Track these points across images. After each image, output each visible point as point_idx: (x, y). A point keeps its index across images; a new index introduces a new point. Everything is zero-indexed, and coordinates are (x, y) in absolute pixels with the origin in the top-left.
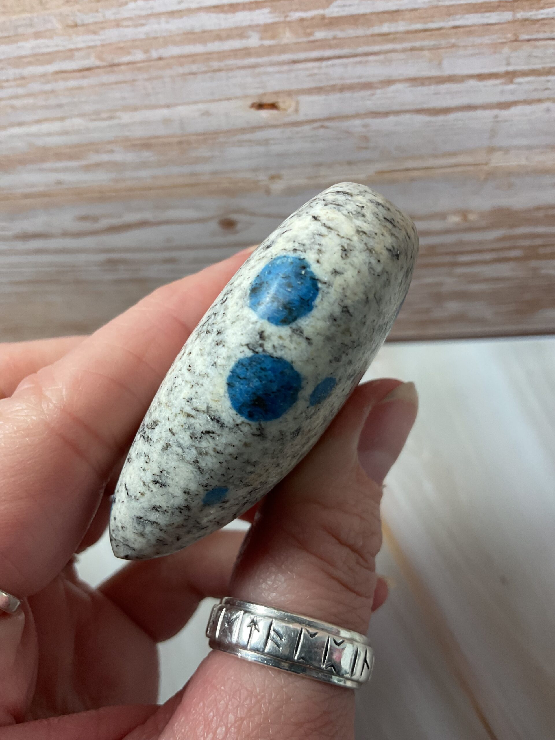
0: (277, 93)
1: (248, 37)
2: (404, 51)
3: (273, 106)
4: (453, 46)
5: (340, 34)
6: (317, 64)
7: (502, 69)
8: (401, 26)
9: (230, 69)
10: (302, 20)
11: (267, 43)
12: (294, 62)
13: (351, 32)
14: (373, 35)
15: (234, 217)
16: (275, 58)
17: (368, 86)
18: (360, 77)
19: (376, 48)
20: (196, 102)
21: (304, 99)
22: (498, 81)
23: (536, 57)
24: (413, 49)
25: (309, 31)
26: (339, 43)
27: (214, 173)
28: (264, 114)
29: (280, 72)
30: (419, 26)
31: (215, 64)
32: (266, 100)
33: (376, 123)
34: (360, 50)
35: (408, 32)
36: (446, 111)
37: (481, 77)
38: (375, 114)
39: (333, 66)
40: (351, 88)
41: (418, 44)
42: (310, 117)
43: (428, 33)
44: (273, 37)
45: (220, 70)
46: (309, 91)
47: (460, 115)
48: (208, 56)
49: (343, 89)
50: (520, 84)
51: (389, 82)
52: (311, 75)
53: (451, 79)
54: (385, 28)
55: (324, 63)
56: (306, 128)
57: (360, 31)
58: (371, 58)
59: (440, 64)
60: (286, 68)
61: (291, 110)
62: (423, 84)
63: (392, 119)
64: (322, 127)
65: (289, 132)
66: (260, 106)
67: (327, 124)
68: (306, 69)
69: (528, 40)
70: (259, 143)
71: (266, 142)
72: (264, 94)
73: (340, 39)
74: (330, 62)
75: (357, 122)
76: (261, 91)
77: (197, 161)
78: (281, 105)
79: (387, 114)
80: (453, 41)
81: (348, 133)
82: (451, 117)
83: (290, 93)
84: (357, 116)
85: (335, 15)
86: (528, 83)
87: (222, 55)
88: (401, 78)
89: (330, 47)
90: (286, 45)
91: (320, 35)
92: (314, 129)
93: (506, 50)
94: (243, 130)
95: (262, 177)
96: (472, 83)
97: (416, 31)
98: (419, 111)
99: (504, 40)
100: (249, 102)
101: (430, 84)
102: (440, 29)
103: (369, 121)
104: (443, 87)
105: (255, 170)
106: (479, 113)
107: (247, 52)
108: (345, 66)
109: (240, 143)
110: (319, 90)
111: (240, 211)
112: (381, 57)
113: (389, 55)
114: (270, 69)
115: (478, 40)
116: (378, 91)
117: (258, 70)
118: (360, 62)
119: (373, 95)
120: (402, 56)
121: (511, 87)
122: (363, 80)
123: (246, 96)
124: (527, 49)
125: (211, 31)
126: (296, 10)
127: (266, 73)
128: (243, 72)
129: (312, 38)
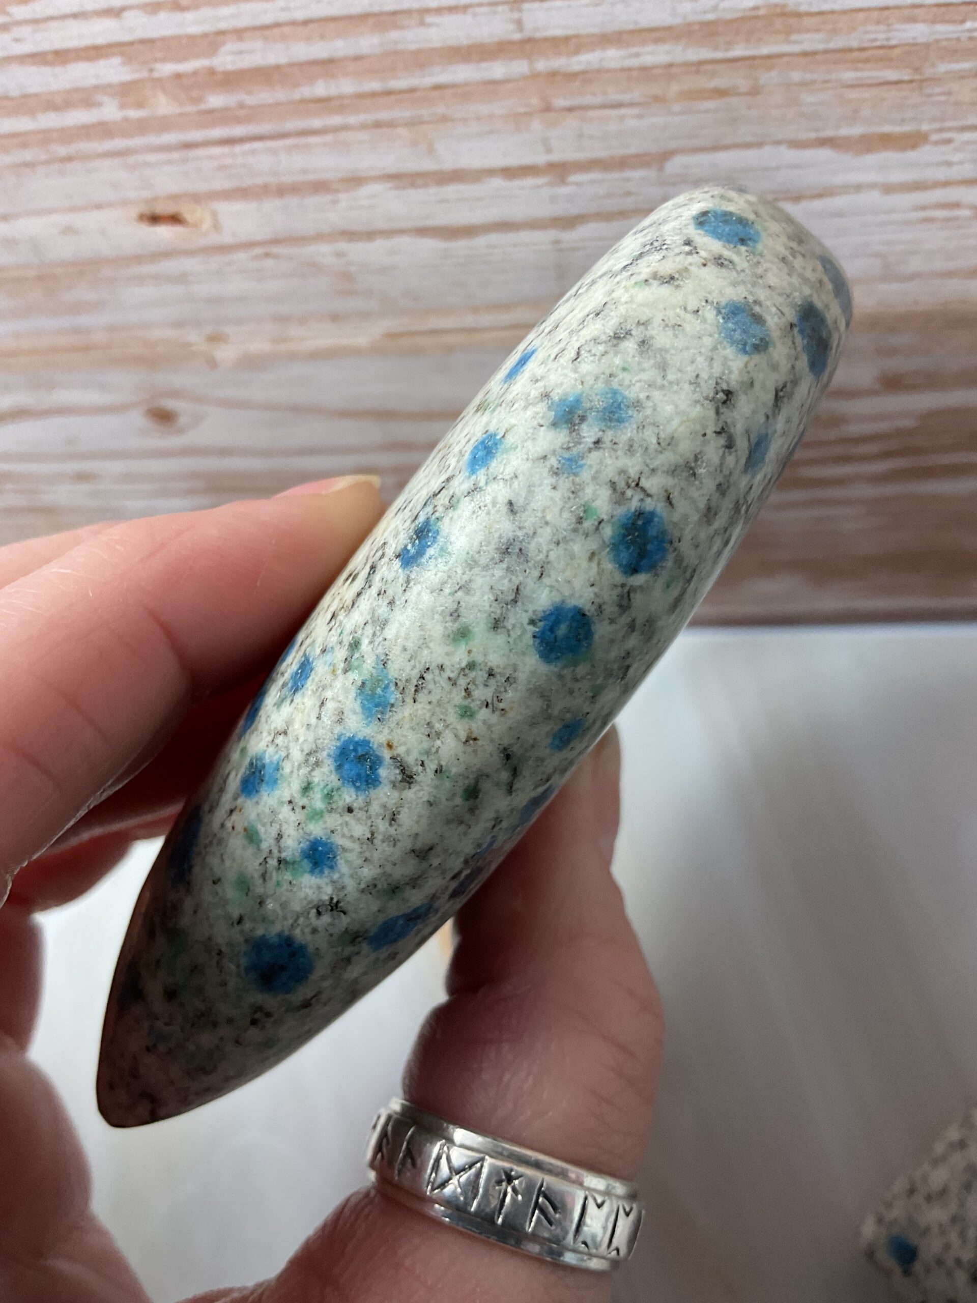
0: (175, 198)
1: (99, 105)
2: (363, 127)
3: (175, 219)
4: (444, 119)
5: (249, 100)
6: (226, 149)
7: (541, 159)
8: (346, 86)
9: (85, 157)
10: (178, 76)
11: (134, 114)
12: (188, 146)
13: (263, 96)
14: (303, 101)
15: (170, 404)
16: (152, 139)
17: (320, 187)
18: (304, 171)
19: (316, 123)
20: (47, 212)
21: (224, 208)
22: (540, 181)
23: (591, 137)
24: (378, 125)
25: (195, 93)
26: (252, 114)
27: (112, 328)
28: (164, 232)
29: (169, 162)
30: (375, 85)
31: (62, 150)
32: (162, 208)
33: (357, 250)
34: (291, 125)
35: (361, 96)
36: (468, 231)
37: (509, 173)
38: (350, 235)
39: (253, 152)
40: (295, 189)
41: (384, 115)
42: (243, 238)
43: (393, 97)
44: (140, 105)
45: (69, 159)
46: (228, 195)
47: (494, 238)
48: (45, 137)
49: (282, 191)
50: (579, 184)
51: (355, 181)
52: (222, 168)
53: (457, 176)
54: (320, 89)
55: (238, 149)
56: (241, 256)
57: (280, 95)
58: (312, 140)
59: (431, 150)
60: (176, 155)
61: (206, 225)
62: (413, 185)
63: (380, 244)
64: (267, 255)
65: (215, 262)
66: (154, 219)
67: (275, 250)
68: (210, 157)
69: (570, 109)
70: (170, 279)
71: (182, 278)
72: (155, 199)
73: (251, 107)
74: (247, 146)
75: (325, 248)
76: (146, 194)
77: (78, 308)
78: (188, 217)
79: (370, 235)
80: (440, 109)
81: (314, 267)
82: (481, 242)
83: (196, 198)
84: (319, 237)
85: (230, 67)
86: (593, 182)
87: (67, 135)
88: (372, 173)
89: (238, 120)
90: (164, 117)
91: (216, 100)
92: (256, 258)
93: (536, 125)
94: (138, 259)
95: (194, 337)
96: (497, 183)
97: (374, 95)
98: (423, 231)
99: (527, 109)
100: (134, 211)
101: (425, 185)
102: (412, 90)
103: (342, 246)
104: (451, 191)
105: (179, 324)
106: (525, 236)
107: (104, 130)
108: (274, 152)
109: (141, 280)
110: (243, 193)
111: (175, 394)
112: (329, 138)
113: (343, 135)
114: (151, 158)
115: (484, 109)
116: (341, 196)
117: (132, 159)
118: (296, 147)
119: (335, 202)
120: (363, 136)
121: (564, 190)
122: (311, 177)
123: (125, 203)
124: (571, 123)
125: (36, 95)
126: (163, 60)
127: (147, 164)
128: (108, 162)
129: (203, 107)
